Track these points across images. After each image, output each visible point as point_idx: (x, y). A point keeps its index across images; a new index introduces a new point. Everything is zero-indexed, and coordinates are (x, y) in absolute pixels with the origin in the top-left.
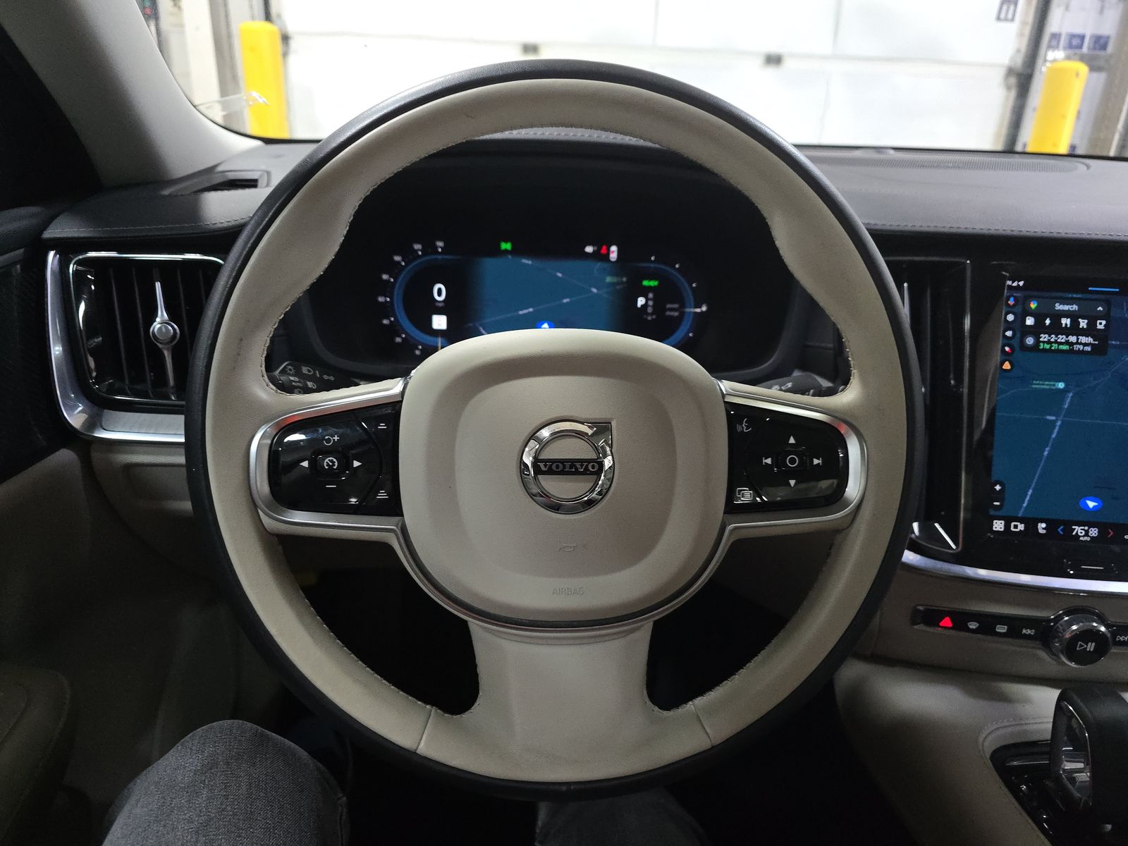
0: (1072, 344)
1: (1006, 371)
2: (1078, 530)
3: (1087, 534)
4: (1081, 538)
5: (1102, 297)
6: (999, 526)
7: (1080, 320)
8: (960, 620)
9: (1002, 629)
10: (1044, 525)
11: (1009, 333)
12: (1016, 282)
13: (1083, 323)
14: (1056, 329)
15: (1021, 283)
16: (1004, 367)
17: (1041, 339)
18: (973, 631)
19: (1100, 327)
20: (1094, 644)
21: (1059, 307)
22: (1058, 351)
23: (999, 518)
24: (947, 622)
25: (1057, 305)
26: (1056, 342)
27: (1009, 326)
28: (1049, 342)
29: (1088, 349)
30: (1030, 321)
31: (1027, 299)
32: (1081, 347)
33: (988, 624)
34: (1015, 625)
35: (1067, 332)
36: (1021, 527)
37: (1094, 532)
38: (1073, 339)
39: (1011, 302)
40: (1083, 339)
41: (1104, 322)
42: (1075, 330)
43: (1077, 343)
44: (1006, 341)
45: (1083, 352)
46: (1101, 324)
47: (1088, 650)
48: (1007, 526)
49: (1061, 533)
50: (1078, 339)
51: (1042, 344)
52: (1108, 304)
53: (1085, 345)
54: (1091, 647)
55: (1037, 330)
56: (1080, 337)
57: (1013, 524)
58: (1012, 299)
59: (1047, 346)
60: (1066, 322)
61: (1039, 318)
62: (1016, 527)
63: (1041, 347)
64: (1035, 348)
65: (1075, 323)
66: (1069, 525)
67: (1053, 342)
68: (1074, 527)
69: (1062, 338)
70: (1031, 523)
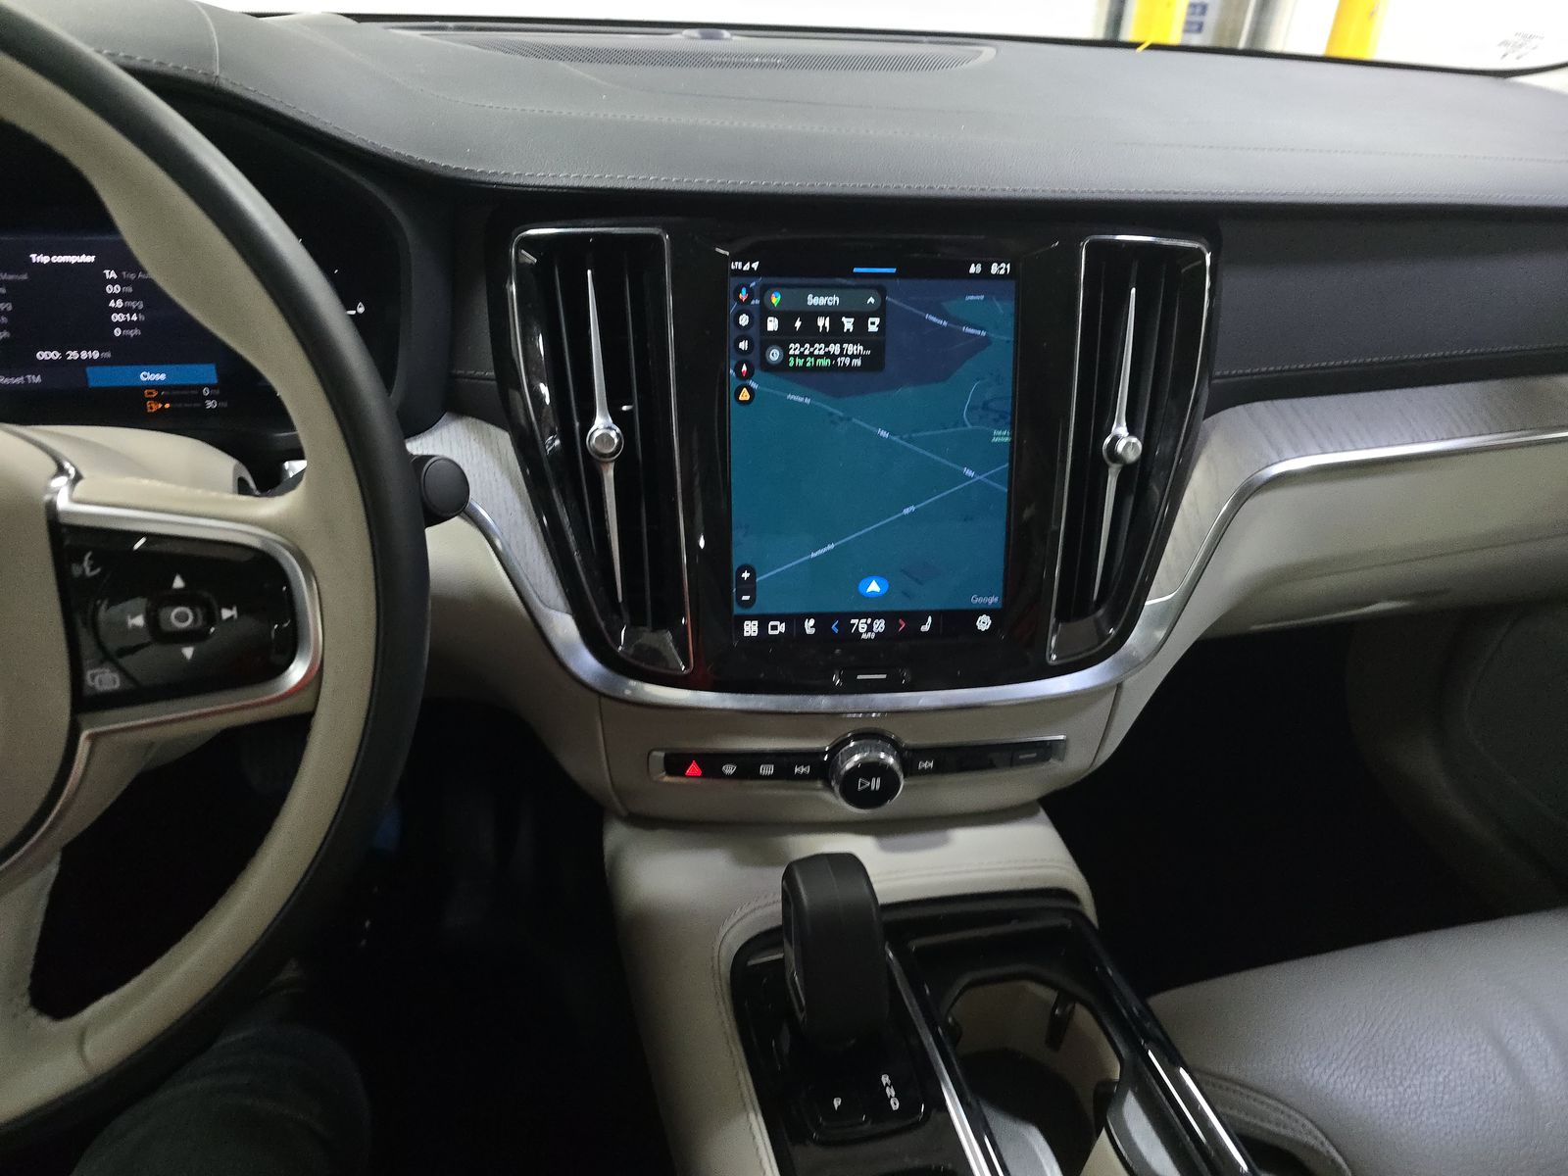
0: (833, 357)
1: (744, 402)
2: (861, 625)
3: (870, 628)
4: (864, 636)
5: (873, 282)
6: (751, 629)
7: (844, 319)
8: (711, 763)
9: (767, 770)
10: (812, 622)
11: (743, 345)
12: (748, 264)
13: (848, 324)
14: (811, 335)
15: (755, 265)
16: (741, 398)
17: (791, 352)
18: (730, 777)
19: (873, 329)
20: (879, 780)
21: (814, 301)
22: (815, 369)
23: (751, 618)
24: (693, 768)
25: (810, 296)
26: (811, 354)
27: (744, 332)
28: (802, 355)
29: (858, 362)
30: (772, 324)
31: (764, 292)
32: (847, 361)
33: (748, 765)
34: (784, 763)
35: (827, 338)
36: (782, 628)
37: (880, 625)
38: (835, 349)
39: (743, 295)
40: (851, 349)
41: (877, 321)
42: (836, 334)
43: (841, 354)
44: (741, 357)
45: (850, 369)
46: (873, 323)
47: (873, 788)
48: (762, 627)
49: (836, 631)
50: (842, 349)
51: (792, 359)
52: (882, 292)
53: (853, 357)
54: (876, 784)
55: (782, 338)
56: (845, 346)
57: (772, 623)
58: (744, 291)
59: (800, 362)
60: (823, 322)
61: (786, 319)
62: (775, 628)
63: (791, 364)
64: (782, 366)
65: (836, 324)
66: (845, 618)
67: (807, 356)
68: (853, 621)
69: (819, 349)
70: (794, 621)
